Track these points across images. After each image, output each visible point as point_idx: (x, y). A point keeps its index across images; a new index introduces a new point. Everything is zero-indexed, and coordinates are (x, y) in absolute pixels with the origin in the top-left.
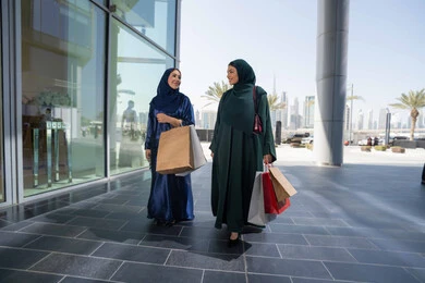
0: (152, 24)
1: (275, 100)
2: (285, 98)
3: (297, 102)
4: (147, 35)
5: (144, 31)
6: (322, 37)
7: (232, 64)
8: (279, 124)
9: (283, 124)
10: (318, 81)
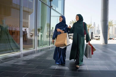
0: (58, 7)
1: (91, 25)
2: (94, 24)
3: (99, 26)
4: (56, 10)
5: (55, 9)
6: (102, 10)
7: (77, 15)
8: (92, 33)
9: (93, 33)
10: (101, 22)
